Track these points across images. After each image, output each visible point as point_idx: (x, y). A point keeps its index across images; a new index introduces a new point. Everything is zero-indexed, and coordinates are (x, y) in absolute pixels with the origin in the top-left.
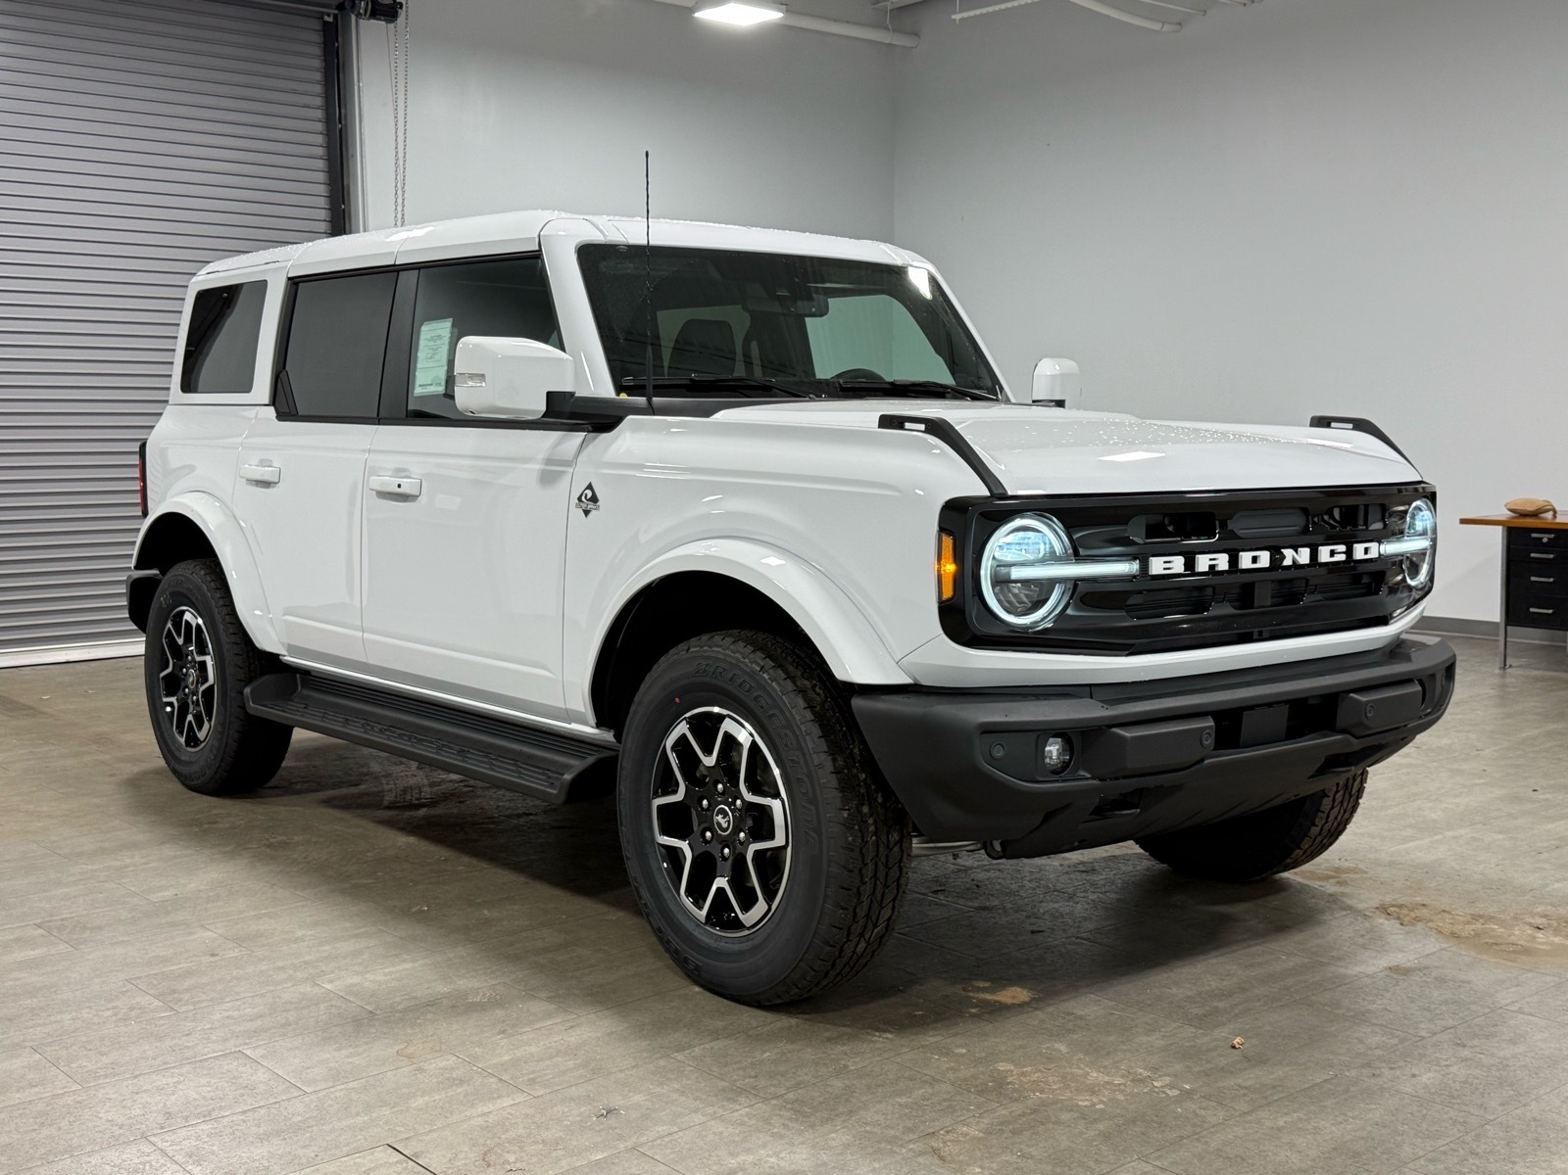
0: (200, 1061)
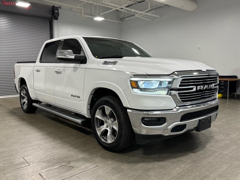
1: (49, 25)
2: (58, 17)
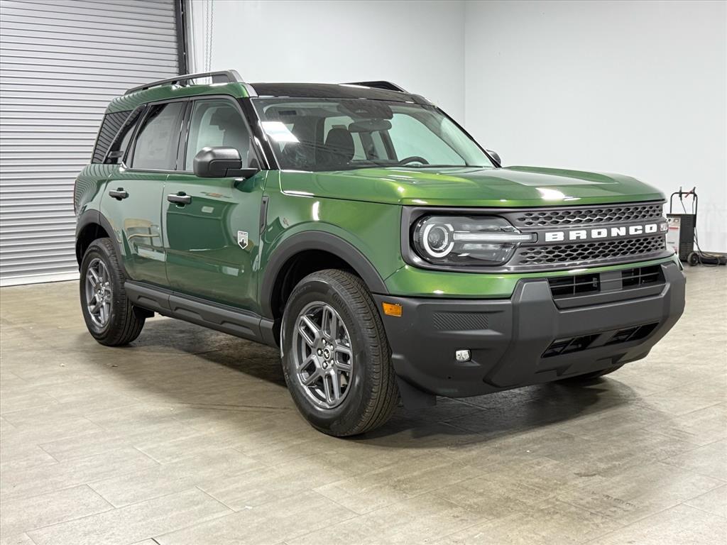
0: (64, 490)
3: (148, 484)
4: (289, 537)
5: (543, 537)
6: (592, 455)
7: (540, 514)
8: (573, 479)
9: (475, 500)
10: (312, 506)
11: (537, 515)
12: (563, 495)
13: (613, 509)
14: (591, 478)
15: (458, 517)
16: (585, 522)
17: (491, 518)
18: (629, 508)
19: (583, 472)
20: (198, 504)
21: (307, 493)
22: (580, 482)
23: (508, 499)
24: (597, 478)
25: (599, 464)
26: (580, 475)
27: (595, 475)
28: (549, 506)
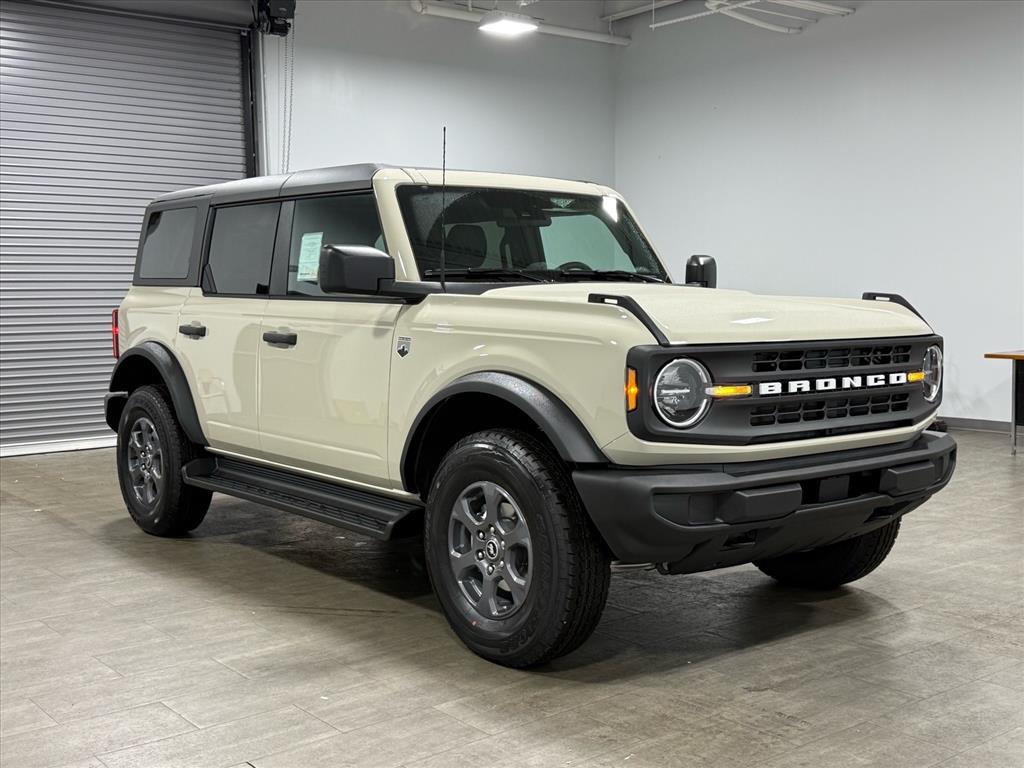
0: (134, 708)
1: (237, 62)
2: (289, 21)
3: (236, 702)
4: (410, 760)
5: (704, 759)
6: (764, 667)
7: (701, 733)
8: (741, 694)
9: (626, 718)
10: (435, 725)
11: (698, 734)
12: (727, 712)
13: (786, 728)
14: (762, 693)
15: (605, 737)
16: (753, 742)
17: (643, 737)
18: (805, 727)
19: (753, 686)
20: (298, 724)
21: (427, 711)
22: (749, 698)
23: (664, 717)
24: (770, 693)
25: (771, 677)
26: (749, 690)
27: (766, 689)
28: (712, 724)
